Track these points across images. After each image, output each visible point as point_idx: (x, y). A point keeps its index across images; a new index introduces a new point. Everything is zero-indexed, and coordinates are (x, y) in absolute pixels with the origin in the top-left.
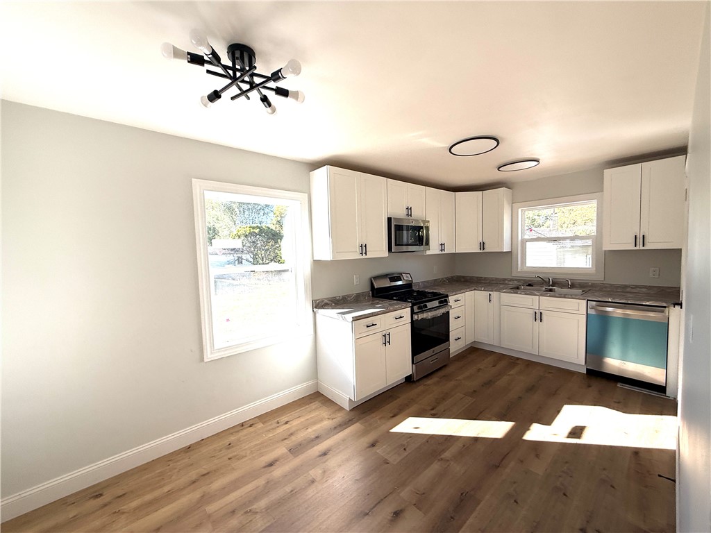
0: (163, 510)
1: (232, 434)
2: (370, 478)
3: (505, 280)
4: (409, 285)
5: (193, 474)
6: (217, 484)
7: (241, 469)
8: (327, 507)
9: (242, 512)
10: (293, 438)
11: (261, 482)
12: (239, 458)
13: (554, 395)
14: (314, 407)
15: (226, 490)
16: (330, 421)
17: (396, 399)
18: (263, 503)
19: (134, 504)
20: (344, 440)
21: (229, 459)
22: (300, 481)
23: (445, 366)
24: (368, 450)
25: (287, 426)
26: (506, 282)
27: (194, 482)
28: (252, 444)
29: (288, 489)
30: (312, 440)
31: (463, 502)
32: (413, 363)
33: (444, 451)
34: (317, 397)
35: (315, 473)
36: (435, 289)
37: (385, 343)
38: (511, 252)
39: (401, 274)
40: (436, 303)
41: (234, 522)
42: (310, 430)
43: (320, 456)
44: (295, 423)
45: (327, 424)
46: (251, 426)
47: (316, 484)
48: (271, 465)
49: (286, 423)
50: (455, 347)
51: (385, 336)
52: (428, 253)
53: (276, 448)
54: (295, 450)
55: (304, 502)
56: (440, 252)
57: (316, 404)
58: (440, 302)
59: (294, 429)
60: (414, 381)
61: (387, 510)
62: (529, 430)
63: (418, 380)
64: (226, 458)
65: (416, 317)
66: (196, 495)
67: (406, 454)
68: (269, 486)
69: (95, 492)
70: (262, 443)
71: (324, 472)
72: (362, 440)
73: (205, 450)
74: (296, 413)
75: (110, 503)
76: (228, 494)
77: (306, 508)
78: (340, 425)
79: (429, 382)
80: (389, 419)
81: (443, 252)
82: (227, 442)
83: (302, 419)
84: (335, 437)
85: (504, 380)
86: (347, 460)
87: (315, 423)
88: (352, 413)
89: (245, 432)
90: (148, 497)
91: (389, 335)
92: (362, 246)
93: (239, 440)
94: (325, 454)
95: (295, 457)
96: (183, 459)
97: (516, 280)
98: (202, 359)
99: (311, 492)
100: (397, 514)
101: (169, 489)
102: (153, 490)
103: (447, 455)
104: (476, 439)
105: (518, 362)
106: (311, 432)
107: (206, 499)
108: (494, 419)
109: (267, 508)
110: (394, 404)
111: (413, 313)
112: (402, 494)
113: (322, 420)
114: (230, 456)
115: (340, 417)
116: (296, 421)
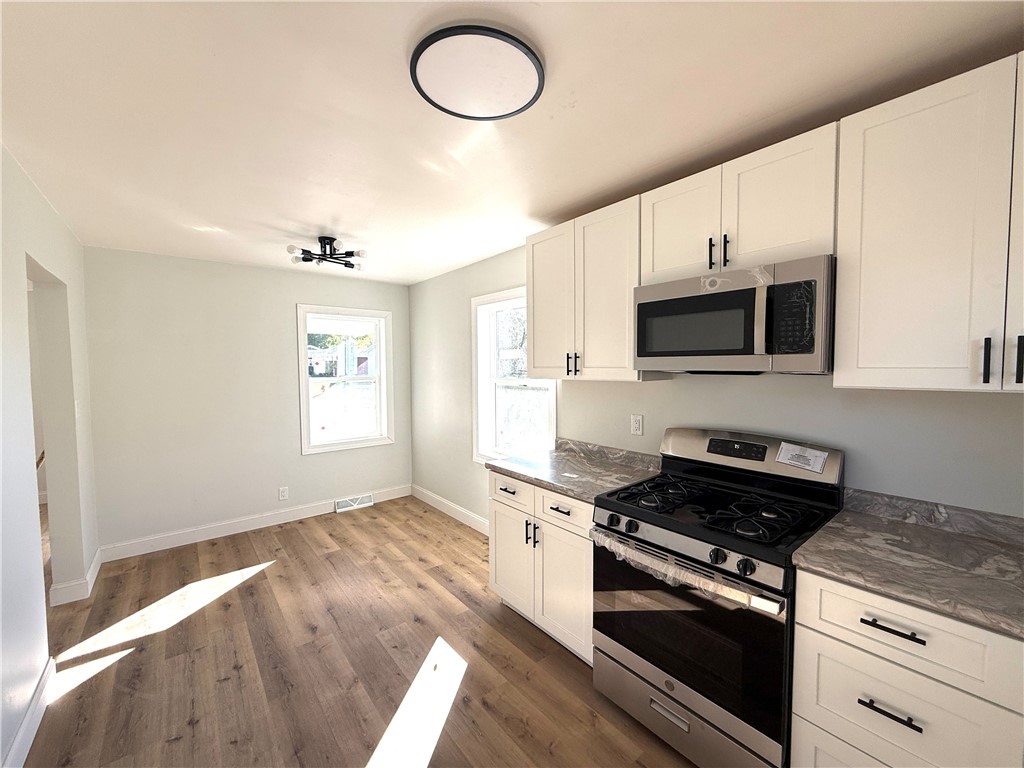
16: (478, 588)
30: (447, 578)
33: (370, 690)
51: (529, 526)
61: (322, 622)
78: (469, 596)
91: (536, 528)
100: (313, 629)
103: (361, 690)
112: (332, 636)
115: (486, 595)
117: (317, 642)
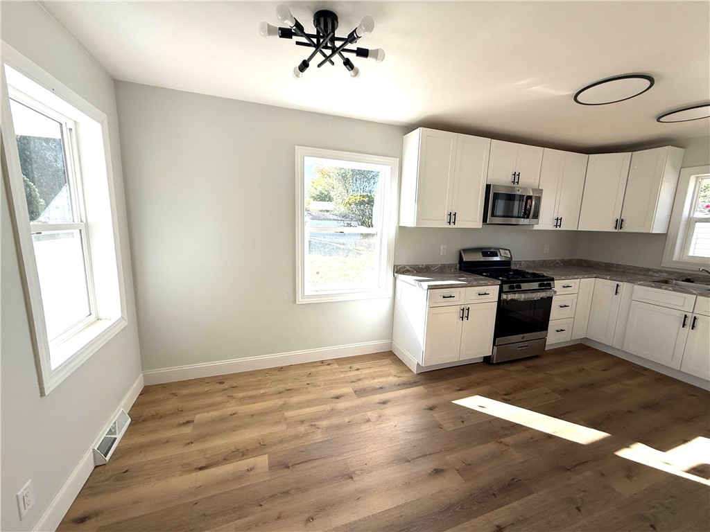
0: (259, 404)
1: (313, 367)
2: (420, 434)
3: (648, 270)
4: (507, 263)
5: (281, 387)
6: (295, 399)
7: (314, 394)
8: (375, 443)
9: (309, 424)
10: (360, 383)
11: (327, 407)
12: (315, 386)
13: (687, 421)
14: (384, 363)
15: (300, 405)
16: (396, 379)
17: (468, 375)
18: (325, 423)
19: (241, 395)
20: (404, 397)
21: (308, 384)
22: (357, 417)
23: (537, 357)
24: (425, 411)
25: (357, 372)
26: (651, 273)
27: (280, 393)
28: (326, 378)
29: (347, 419)
30: (376, 389)
31: (512, 487)
32: (494, 344)
33: (506, 435)
34: (389, 355)
35: (372, 415)
36: (540, 270)
37: (462, 318)
38: (666, 235)
39: (499, 249)
40: (535, 285)
41: (302, 429)
42: (376, 381)
43: (380, 403)
44: (366, 371)
45: (393, 379)
46: (328, 365)
47: (370, 423)
48: (337, 398)
49: (357, 370)
50: (553, 338)
51: (463, 310)
52: (536, 227)
53: (344, 387)
54: (360, 393)
55: (357, 433)
56: (554, 228)
57: (387, 361)
58: (540, 285)
59: (362, 376)
60: (493, 364)
61: (428, 465)
62: (628, 447)
63: (498, 364)
64: (306, 383)
65: (504, 296)
66: (280, 402)
67: (462, 426)
68: (332, 413)
69: (221, 380)
70: (334, 380)
71: (380, 416)
72: (422, 401)
73: (292, 373)
74: (367, 364)
75: (227, 389)
76: (300, 408)
77: (358, 439)
78: (405, 384)
79: (512, 368)
80: (453, 391)
81: (558, 228)
82: (309, 371)
83: (372, 370)
84: (397, 392)
85: (615, 387)
86: (404, 414)
87: (381, 376)
88: (419, 377)
89: (323, 368)
90: (250, 393)
91: (468, 309)
92: (450, 215)
93: (317, 373)
94: (384, 403)
95: (358, 398)
96: (277, 375)
97: (667, 272)
98: (295, 301)
99: (364, 428)
100: (437, 472)
101: (264, 392)
102: (253, 389)
103: (508, 440)
104: (550, 437)
105: (646, 373)
106: (376, 382)
107: (285, 407)
108: (582, 423)
109: (328, 428)
110: (463, 380)
111: (501, 292)
112: (447, 457)
113: (388, 375)
114: (308, 382)
115: (405, 377)
116: (366, 370)
117: (457, 468)
